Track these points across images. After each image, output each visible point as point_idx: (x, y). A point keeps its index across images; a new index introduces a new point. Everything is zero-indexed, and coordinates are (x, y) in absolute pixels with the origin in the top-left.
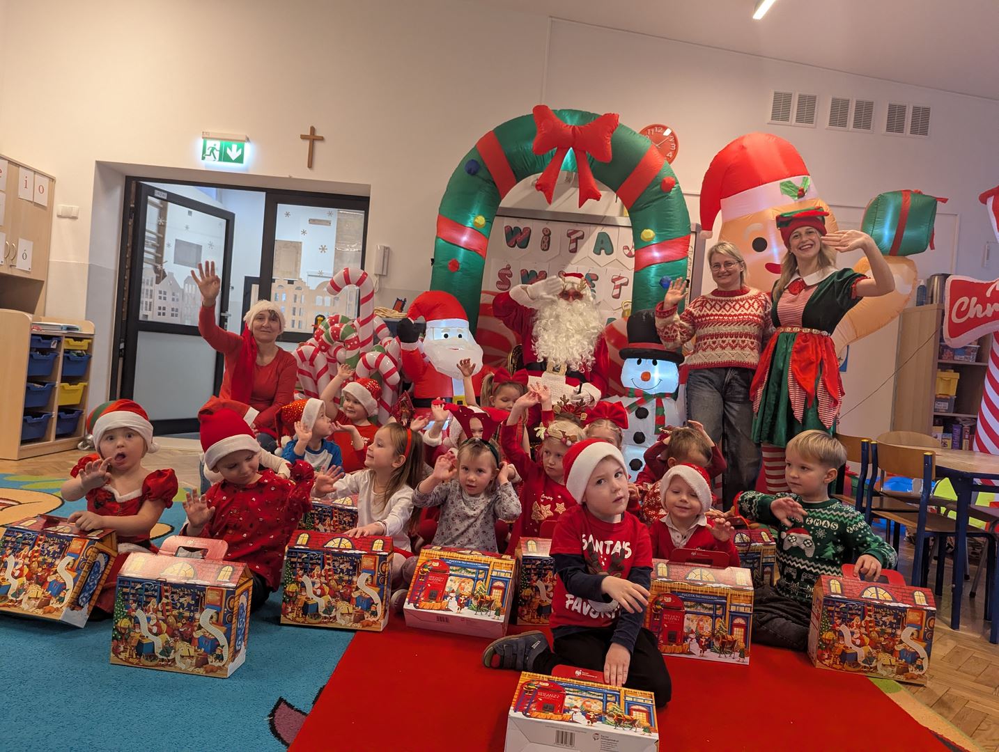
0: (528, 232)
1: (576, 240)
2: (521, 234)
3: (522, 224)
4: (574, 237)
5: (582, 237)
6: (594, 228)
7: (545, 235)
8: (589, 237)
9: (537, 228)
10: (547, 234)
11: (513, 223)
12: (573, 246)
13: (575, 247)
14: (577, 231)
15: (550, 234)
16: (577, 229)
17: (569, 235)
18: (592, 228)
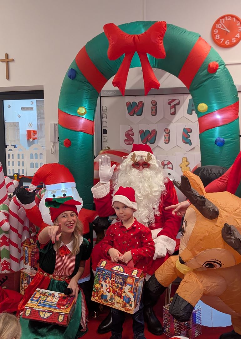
0: (142, 104)
1: (174, 107)
2: (137, 106)
3: (137, 100)
4: (172, 104)
5: (178, 104)
6: (187, 96)
7: (153, 105)
8: (183, 102)
9: (147, 101)
10: (155, 104)
11: (131, 99)
12: (173, 110)
13: (174, 111)
14: (174, 100)
15: (156, 104)
16: (174, 98)
17: (169, 103)
18: (185, 96)
